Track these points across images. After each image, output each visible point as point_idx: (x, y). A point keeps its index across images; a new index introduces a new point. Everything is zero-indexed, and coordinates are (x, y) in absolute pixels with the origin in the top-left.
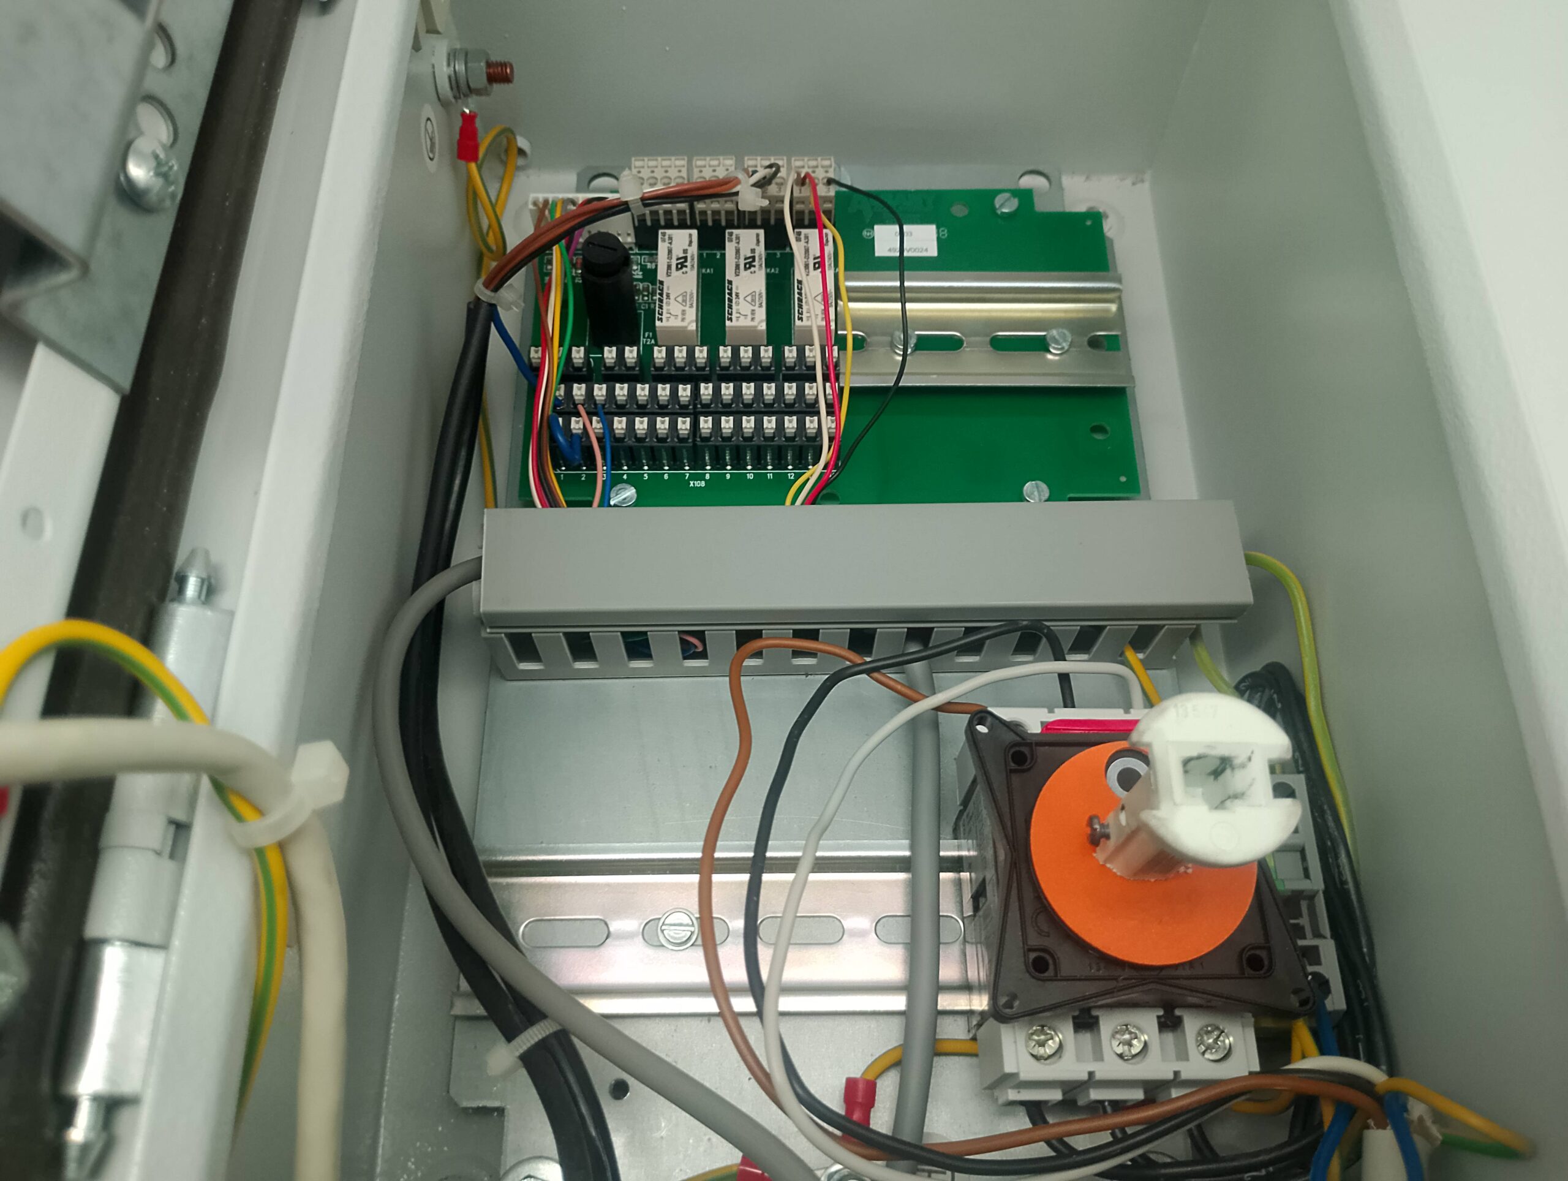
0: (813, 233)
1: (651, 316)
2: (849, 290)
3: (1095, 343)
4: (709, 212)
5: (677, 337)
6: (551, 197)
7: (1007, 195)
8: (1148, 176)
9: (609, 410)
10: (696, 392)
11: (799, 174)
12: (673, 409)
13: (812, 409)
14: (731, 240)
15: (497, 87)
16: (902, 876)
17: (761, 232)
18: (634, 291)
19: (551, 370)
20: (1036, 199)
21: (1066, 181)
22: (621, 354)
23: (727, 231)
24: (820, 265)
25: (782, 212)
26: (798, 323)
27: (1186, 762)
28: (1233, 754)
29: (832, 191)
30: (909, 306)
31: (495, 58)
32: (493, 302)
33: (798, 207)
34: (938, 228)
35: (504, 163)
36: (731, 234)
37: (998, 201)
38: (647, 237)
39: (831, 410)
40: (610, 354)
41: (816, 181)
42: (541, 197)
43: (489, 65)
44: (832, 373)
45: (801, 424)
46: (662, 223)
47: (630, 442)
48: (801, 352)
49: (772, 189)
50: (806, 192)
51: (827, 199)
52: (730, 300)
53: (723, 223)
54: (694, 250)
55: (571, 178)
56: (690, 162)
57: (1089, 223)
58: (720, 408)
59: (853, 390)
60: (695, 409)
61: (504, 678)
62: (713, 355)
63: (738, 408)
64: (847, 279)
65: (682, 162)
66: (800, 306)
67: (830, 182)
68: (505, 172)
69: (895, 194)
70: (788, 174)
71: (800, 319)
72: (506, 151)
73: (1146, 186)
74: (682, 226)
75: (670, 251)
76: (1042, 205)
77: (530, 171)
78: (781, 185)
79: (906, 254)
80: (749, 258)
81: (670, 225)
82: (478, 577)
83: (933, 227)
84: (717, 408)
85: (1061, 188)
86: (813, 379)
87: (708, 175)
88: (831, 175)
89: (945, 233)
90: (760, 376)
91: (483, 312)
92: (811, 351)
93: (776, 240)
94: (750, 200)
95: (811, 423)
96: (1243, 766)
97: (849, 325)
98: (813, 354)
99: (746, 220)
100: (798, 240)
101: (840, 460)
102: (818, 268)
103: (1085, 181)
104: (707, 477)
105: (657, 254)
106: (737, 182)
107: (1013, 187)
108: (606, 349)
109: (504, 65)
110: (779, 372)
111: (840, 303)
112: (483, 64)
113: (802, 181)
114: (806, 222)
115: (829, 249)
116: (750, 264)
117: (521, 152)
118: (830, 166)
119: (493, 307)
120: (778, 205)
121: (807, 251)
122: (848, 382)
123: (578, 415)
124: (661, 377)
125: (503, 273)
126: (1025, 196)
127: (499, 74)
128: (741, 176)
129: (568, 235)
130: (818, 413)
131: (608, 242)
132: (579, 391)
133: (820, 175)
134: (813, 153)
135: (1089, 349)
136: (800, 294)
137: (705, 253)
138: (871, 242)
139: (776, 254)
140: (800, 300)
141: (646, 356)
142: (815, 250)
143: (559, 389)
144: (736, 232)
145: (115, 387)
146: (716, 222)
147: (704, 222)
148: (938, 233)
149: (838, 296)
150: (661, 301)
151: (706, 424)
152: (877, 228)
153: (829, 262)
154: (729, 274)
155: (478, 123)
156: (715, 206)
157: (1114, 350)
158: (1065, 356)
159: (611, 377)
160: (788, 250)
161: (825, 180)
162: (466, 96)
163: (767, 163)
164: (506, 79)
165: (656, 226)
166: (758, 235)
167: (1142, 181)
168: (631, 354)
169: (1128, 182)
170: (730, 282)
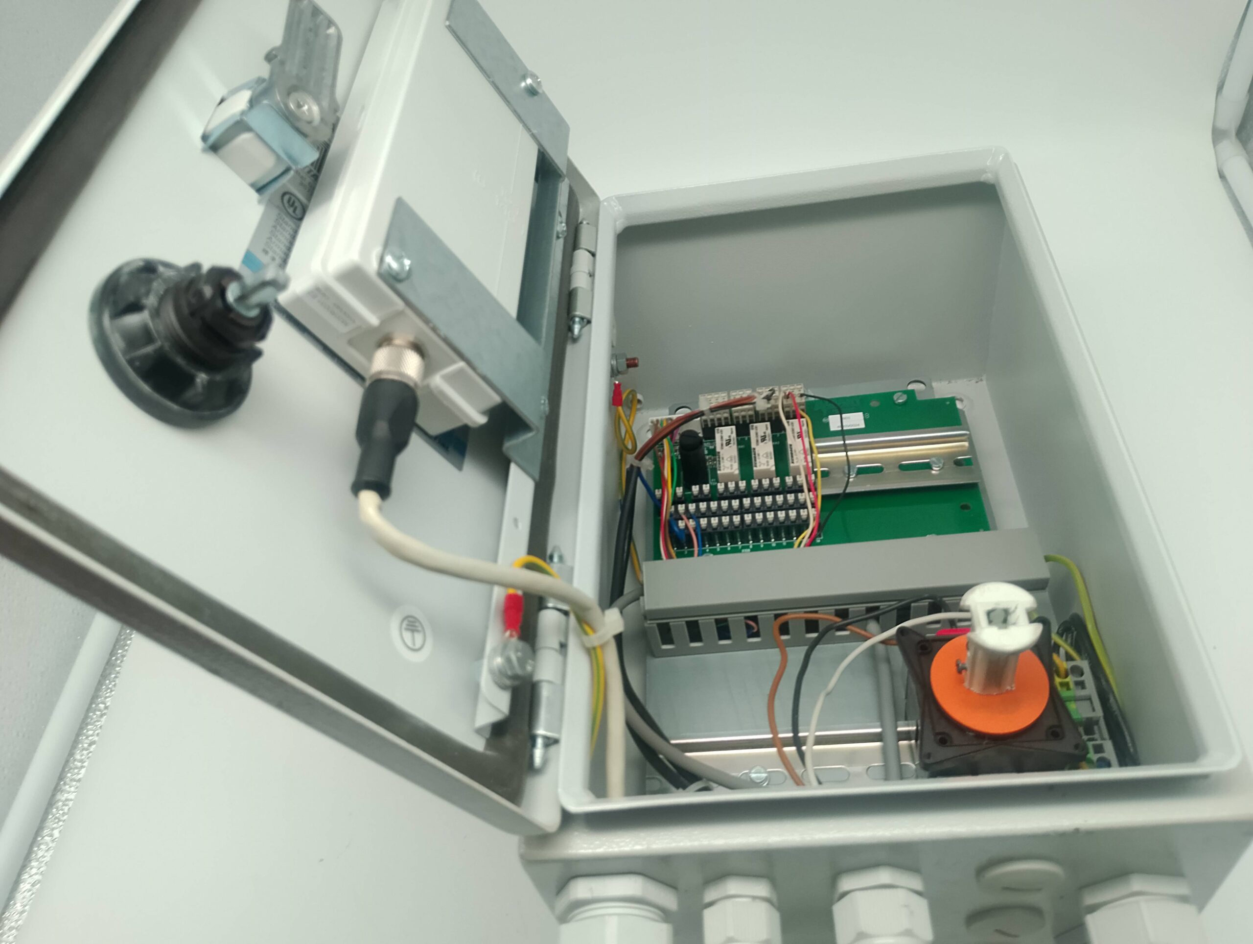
0: (796, 421)
1: (714, 470)
2: (818, 448)
3: (958, 463)
4: (740, 417)
5: (729, 477)
6: (659, 418)
7: (900, 394)
8: (984, 378)
9: (698, 515)
10: (741, 503)
11: (785, 393)
12: (731, 512)
13: (804, 506)
14: (753, 429)
15: (631, 369)
16: (878, 744)
17: (768, 423)
18: (705, 461)
19: (668, 499)
20: (917, 395)
21: (934, 384)
22: (701, 489)
23: (751, 425)
24: (800, 436)
25: (778, 413)
26: (792, 465)
27: (989, 613)
28: (1009, 607)
29: (803, 400)
30: (850, 453)
31: (629, 357)
32: (639, 466)
33: (787, 409)
34: (864, 414)
35: (631, 408)
36: (752, 426)
37: (895, 397)
38: (709, 432)
39: (814, 505)
40: (695, 489)
41: (795, 396)
42: (655, 419)
43: (627, 360)
44: (812, 488)
45: (798, 514)
46: (717, 425)
47: (709, 530)
48: (795, 479)
49: (772, 402)
50: (790, 401)
51: (801, 404)
52: (755, 457)
53: (748, 421)
54: (734, 435)
55: (667, 411)
56: (729, 394)
57: (948, 403)
58: (754, 510)
59: (824, 497)
60: (742, 511)
61: (654, 655)
62: (749, 484)
63: (764, 509)
64: (816, 442)
65: (724, 395)
66: (792, 457)
67: (802, 395)
68: (631, 412)
69: (837, 399)
70: (780, 394)
71: (793, 463)
72: (632, 402)
73: (984, 382)
74: (727, 425)
75: (722, 438)
76: (920, 397)
77: (642, 411)
78: (777, 399)
79: (845, 428)
80: (763, 436)
81: (720, 425)
82: (643, 595)
83: (861, 414)
84: (753, 510)
85: (932, 387)
86: (802, 491)
87: (738, 397)
88: (802, 392)
89: (868, 416)
90: (774, 492)
91: (635, 470)
92: (800, 478)
93: (777, 428)
94: (762, 405)
95: (803, 513)
96: (1014, 611)
97: (818, 465)
98: (801, 479)
99: (759, 417)
100: (789, 425)
101: (820, 527)
102: (800, 438)
103: (948, 383)
104: (751, 547)
105: (715, 441)
106: (754, 397)
107: (904, 389)
108: (693, 487)
109: (634, 359)
110: (784, 490)
111: (814, 455)
112: (624, 360)
113: (787, 397)
114: (791, 417)
115: (804, 428)
116: (764, 439)
117: (639, 401)
118: (801, 388)
119: (639, 469)
120: (776, 410)
121: (793, 430)
122: (821, 492)
123: (682, 519)
124: (721, 498)
125: (644, 452)
126: (911, 394)
127: (632, 364)
128: (756, 395)
129: (671, 433)
130: (807, 508)
131: (691, 434)
132: (681, 508)
133: (796, 393)
134: (792, 383)
135: (955, 466)
136: (791, 450)
137: (739, 438)
138: (828, 424)
139: (777, 435)
140: (792, 454)
141: (714, 488)
142: (797, 429)
143: (671, 508)
144: (755, 425)
145: (534, 479)
146: (744, 422)
147: (738, 422)
148: (864, 416)
149: (812, 452)
150: (719, 461)
151: (748, 518)
152: (830, 417)
153: (804, 435)
154: (753, 445)
155: (622, 388)
156: (743, 413)
157: (969, 465)
158: (941, 471)
159: (697, 500)
160: (783, 432)
161: (799, 395)
162: (617, 375)
163: (769, 389)
164: (636, 365)
165: (714, 427)
166: (767, 425)
167: (981, 380)
168: (706, 488)
169: (974, 381)
170: (754, 449)
